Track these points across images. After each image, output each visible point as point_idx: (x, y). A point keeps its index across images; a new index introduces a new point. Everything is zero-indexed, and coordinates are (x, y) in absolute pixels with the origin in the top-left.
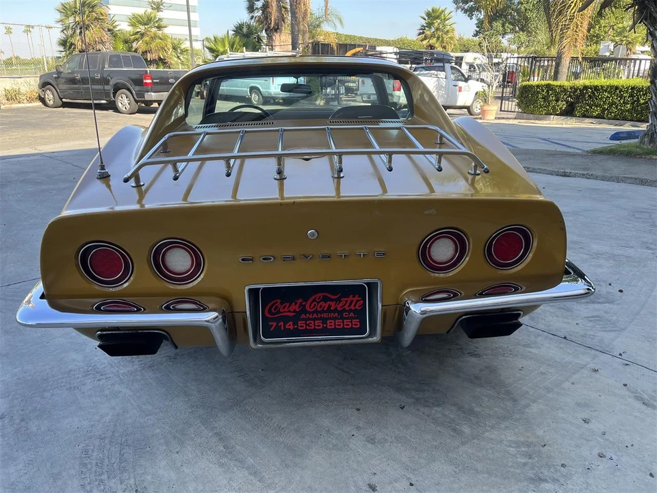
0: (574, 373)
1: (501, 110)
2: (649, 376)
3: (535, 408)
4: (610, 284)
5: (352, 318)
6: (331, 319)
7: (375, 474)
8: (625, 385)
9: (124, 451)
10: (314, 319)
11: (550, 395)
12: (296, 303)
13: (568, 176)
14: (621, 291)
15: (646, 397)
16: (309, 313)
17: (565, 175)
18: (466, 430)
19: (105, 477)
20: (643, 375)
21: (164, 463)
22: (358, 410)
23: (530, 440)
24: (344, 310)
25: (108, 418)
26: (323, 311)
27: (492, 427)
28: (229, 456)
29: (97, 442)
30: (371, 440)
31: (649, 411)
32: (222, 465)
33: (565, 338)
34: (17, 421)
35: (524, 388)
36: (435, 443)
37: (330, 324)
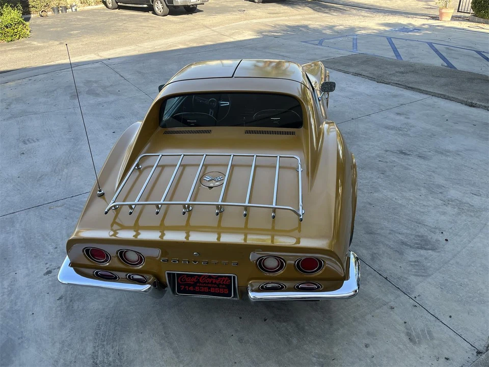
0: (377, 308)
1: (458, 11)
2: (425, 318)
3: (341, 331)
4: (442, 233)
5: (224, 288)
6: (213, 287)
7: (236, 363)
8: (405, 323)
9: (117, 328)
10: (204, 287)
11: (354, 323)
12: (194, 278)
13: (474, 107)
14: (446, 240)
15: (414, 334)
16: (202, 283)
17: (472, 105)
18: (295, 341)
19: (105, 343)
20: (422, 316)
21: (134, 338)
22: (240, 318)
23: (327, 354)
24: (220, 284)
25: (112, 305)
26: (208, 283)
27: (310, 342)
28: (166, 339)
29: (104, 320)
30: (241, 340)
31: (410, 345)
32: (161, 344)
33: (386, 278)
34: (68, 301)
35: (342, 316)
36: (274, 348)
37: (212, 290)
